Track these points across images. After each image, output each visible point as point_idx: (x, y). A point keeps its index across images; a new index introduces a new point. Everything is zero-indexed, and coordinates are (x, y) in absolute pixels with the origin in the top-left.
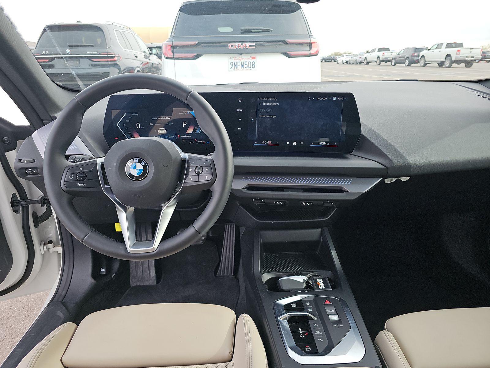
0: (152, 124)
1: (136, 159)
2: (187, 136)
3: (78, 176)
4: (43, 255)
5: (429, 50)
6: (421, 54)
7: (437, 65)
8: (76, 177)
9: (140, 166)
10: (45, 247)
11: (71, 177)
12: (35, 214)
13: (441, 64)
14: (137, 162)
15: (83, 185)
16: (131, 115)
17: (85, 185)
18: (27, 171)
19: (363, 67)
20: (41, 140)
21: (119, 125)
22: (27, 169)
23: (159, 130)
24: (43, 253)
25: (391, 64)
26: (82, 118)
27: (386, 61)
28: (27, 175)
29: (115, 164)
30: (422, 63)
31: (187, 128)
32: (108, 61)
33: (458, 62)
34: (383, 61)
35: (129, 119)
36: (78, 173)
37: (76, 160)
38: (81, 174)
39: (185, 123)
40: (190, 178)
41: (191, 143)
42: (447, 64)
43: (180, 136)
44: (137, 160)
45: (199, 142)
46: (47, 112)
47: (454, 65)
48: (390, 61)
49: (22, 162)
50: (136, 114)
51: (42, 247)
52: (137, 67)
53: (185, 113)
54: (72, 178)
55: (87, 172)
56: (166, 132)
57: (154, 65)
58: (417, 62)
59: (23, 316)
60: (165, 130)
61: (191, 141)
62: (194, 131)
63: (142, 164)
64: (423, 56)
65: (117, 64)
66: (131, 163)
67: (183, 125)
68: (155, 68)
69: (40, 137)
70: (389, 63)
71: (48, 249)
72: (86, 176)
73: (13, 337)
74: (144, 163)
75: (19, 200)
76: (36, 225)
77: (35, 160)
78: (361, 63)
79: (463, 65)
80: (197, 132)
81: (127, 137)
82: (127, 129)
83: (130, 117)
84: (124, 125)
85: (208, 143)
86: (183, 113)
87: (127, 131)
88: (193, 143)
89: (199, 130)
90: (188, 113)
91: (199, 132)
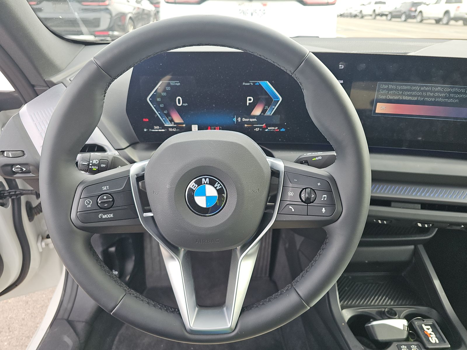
1: (205, 179)
2: (251, 120)
3: (100, 202)
4: (41, 253)
5: (427, 5)
6: (419, 9)
7: (434, 22)
8: (97, 203)
9: (211, 191)
10: (43, 244)
11: (89, 204)
12: (28, 205)
13: (438, 21)
14: (208, 183)
15: (109, 216)
16: (169, 85)
17: (112, 215)
18: (13, 169)
19: (357, 21)
20: (34, 121)
21: (150, 100)
22: (12, 165)
24: (41, 250)
25: (387, 18)
26: (104, 96)
27: (382, 15)
28: (15, 174)
29: (168, 186)
30: (419, 18)
31: (253, 106)
32: (99, 5)
33: (456, 19)
34: (379, 15)
36: (99, 196)
37: (91, 162)
38: (105, 197)
39: (250, 100)
40: (290, 207)
41: (257, 130)
42: (445, 21)
43: (241, 120)
44: (207, 179)
45: (269, 128)
46: (40, 74)
47: (452, 22)
48: (386, 15)
49: (5, 155)
50: (176, 84)
51: (39, 244)
52: (129, 13)
53: (251, 83)
54: (90, 206)
55: (115, 193)
57: (146, 12)
58: (414, 17)
59: (21, 303)
61: (257, 127)
62: (264, 111)
63: (216, 188)
64: (421, 12)
65: (107, 9)
66: (197, 186)
68: (147, 14)
69: (31, 116)
70: (384, 18)
71: (47, 245)
72: (113, 200)
73: (11, 329)
74: (219, 185)
75: (6, 191)
76: (31, 217)
77: (25, 152)
78: (355, 16)
79: (461, 22)
80: (268, 113)
81: (162, 118)
82: (162, 106)
83: (167, 88)
84: (158, 100)
85: (283, 130)
86: (249, 84)
87: (163, 109)
88: (260, 129)
89: (271, 111)
90: (256, 84)
91: (270, 114)
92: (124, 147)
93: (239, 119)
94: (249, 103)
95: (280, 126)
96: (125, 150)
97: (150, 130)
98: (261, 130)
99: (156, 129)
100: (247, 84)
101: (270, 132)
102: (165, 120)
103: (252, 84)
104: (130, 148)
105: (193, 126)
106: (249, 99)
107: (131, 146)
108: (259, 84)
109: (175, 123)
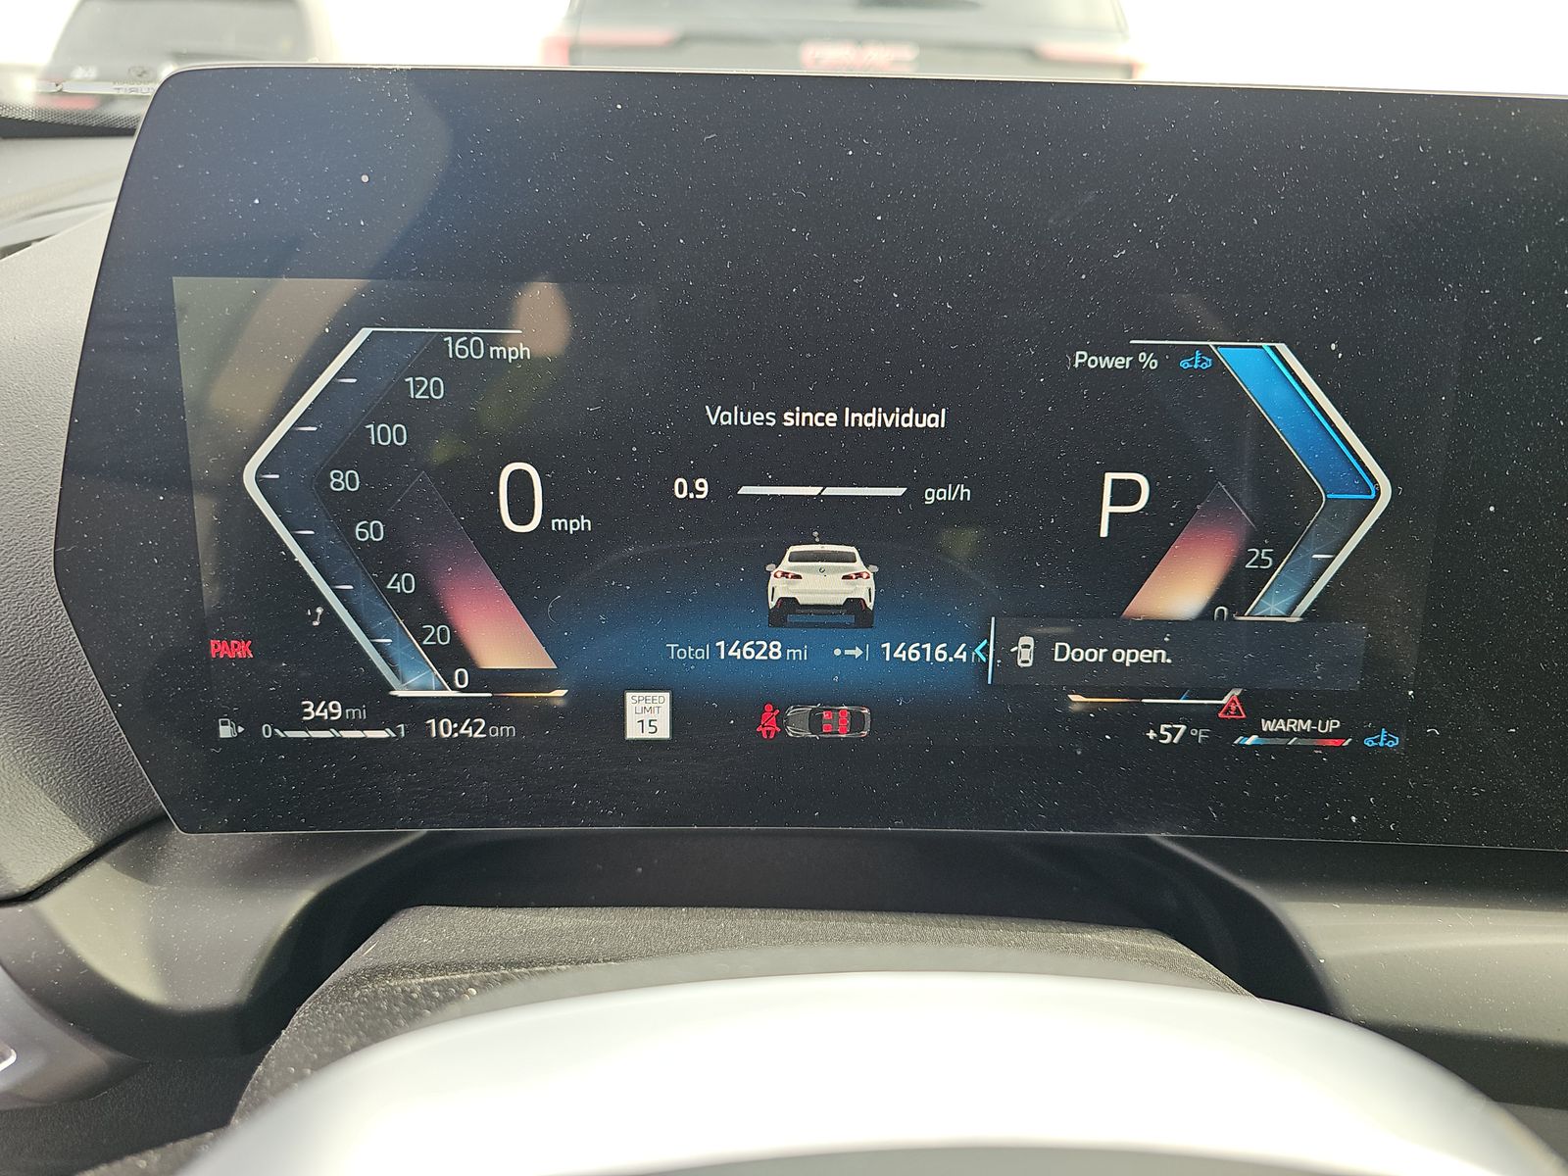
0: (703, 487)
2: (1126, 657)
16: (432, 358)
21: (262, 484)
23: (786, 565)
35: (396, 406)
39: (1126, 492)
41: (1171, 734)
43: (1042, 650)
45: (1267, 726)
50: (494, 350)
53: (1143, 357)
56: (864, 589)
60: (859, 566)
61: (1172, 715)
62: (1237, 588)
67: (1107, 509)
80: (1270, 606)
81: (370, 636)
82: (369, 532)
83: (418, 385)
84: (341, 481)
85: (1386, 741)
86: (1121, 362)
87: (379, 561)
88: (1194, 732)
89: (1301, 585)
90: (1184, 364)
91: (1290, 612)
92: (25, 879)
93: (1025, 652)
94: (1111, 514)
95: (1358, 714)
96: (46, 904)
97: (266, 731)
98: (1200, 735)
99: (319, 724)
100: (1107, 362)
101: (1282, 757)
102: (397, 653)
103: (1149, 362)
104: (100, 869)
105: (632, 699)
106: (1113, 480)
107: (112, 854)
108: (1208, 364)
109: (483, 678)
